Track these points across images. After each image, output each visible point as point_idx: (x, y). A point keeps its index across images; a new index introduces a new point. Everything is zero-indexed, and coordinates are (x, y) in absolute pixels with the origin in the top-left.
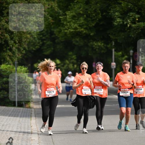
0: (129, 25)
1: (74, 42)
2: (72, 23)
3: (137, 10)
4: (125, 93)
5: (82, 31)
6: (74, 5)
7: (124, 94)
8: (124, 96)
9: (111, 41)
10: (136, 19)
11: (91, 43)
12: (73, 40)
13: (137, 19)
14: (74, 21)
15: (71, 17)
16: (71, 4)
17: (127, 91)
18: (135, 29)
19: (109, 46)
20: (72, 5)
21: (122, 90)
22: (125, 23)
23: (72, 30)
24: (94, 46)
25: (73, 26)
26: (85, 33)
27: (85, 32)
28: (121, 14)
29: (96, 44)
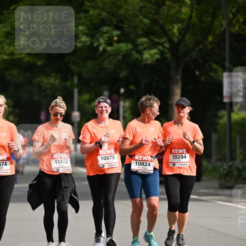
0: (101, 49)
1: (9, 77)
2: (4, 44)
3: (115, 23)
4: (142, 164)
5: (23, 58)
6: (9, 13)
7: (141, 166)
8: (140, 172)
9: (72, 75)
10: (113, 37)
11: (38, 79)
12: (8, 73)
13: (116, 38)
14: (8, 41)
15: (3, 35)
16: (4, 12)
17: (147, 161)
18: (111, 55)
19: (68, 84)
20: (6, 15)
21: (137, 157)
22: (95, 44)
23: (5, 57)
24: (43, 84)
25: (8, 49)
26: (27, 62)
27: (27, 60)
28: (88, 29)
29: (46, 81)
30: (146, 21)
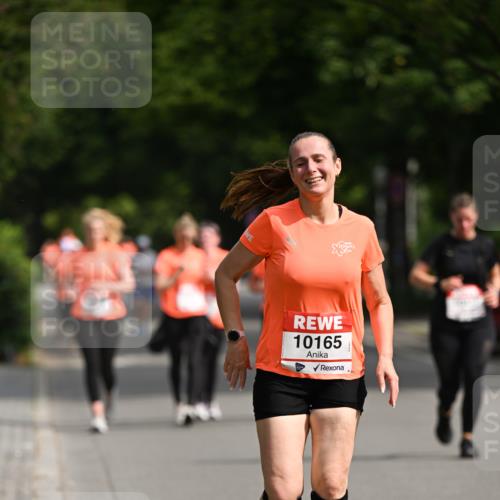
0: (371, 82)
30: (463, 25)
